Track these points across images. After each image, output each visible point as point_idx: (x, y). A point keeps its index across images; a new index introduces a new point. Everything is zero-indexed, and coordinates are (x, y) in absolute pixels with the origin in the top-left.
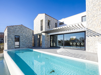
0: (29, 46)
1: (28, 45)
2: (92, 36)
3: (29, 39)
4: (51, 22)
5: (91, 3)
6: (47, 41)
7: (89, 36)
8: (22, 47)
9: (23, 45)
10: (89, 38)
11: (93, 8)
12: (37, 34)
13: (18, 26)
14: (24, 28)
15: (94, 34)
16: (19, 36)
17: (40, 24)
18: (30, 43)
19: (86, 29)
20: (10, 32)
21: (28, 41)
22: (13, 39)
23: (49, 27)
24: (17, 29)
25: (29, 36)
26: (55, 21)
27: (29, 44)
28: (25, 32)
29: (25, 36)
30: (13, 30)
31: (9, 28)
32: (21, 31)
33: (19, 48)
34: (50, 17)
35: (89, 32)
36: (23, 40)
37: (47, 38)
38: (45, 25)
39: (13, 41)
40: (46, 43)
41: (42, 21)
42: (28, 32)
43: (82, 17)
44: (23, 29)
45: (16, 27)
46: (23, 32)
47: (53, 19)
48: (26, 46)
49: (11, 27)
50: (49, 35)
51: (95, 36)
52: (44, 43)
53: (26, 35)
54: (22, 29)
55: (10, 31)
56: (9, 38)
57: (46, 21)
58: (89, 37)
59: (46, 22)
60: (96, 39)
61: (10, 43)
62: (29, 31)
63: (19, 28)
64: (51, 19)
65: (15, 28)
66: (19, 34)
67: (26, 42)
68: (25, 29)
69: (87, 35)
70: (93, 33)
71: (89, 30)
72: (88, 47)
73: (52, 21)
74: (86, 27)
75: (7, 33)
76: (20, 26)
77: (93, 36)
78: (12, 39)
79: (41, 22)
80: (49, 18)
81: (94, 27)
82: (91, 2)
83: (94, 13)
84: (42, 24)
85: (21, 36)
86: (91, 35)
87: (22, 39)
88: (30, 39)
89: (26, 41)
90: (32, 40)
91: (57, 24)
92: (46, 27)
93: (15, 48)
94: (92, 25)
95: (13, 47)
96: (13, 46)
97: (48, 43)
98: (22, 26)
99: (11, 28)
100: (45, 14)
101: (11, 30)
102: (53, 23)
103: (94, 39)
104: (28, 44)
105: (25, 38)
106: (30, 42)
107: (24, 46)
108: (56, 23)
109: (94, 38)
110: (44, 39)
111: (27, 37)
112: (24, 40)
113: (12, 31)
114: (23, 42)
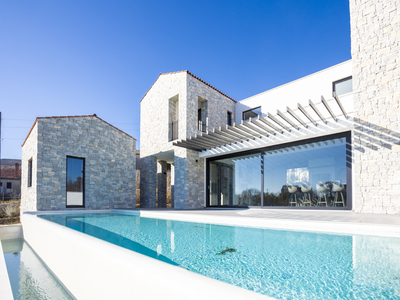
0: (123, 204)
1: (118, 199)
2: (376, 149)
3: (122, 172)
4: (211, 108)
5: (369, 17)
6: (195, 180)
7: (365, 148)
8: (95, 206)
9: (98, 195)
10: (364, 156)
11: (380, 35)
12: (154, 158)
13: (82, 119)
14: (101, 129)
15: (386, 138)
16: (84, 159)
17: (167, 115)
18: (126, 191)
19: (354, 123)
20: (49, 141)
21: (118, 181)
22: (61, 169)
23: (204, 125)
24: (76, 129)
25: (124, 160)
26: (227, 105)
27: (124, 195)
28: (106, 146)
29: (106, 162)
30: (59, 134)
31: (45, 126)
32: (92, 141)
33: (83, 206)
34: (207, 87)
35: (364, 133)
36: (97, 178)
37: (195, 169)
38: (188, 118)
39: (60, 176)
40: (190, 189)
41: (174, 101)
42: (119, 146)
43: (334, 83)
44: (99, 132)
45: (70, 123)
46: (101, 145)
47: (218, 94)
48: (110, 200)
49: (54, 121)
50: (202, 159)
51: (389, 147)
52: (182, 189)
53: (112, 156)
54: (95, 130)
55: (50, 137)
56: (43, 163)
57: (193, 102)
58: (363, 151)
59: (189, 106)
60: (393, 159)
61: (48, 184)
62: (121, 141)
63: (82, 126)
64: (212, 95)
65: (69, 127)
66: (85, 152)
67: (109, 187)
68: (106, 133)
69: (359, 145)
70: (381, 136)
71: (363, 126)
72: (363, 191)
73: (213, 102)
74: (352, 116)
75: (38, 144)
76: (89, 118)
77: (381, 149)
78: (55, 169)
79: (170, 107)
80: (203, 91)
81: (383, 111)
82: (372, 15)
83: (383, 57)
84: (173, 114)
85: (91, 158)
86: (374, 144)
87: (93, 173)
88: (128, 174)
89: (111, 183)
90: (133, 180)
91: (232, 116)
92: (191, 126)
93: (68, 207)
94: (374, 103)
95: (59, 204)
96: (60, 200)
97: (197, 191)
98: (95, 118)
99: (52, 126)
100: (186, 73)
101: (52, 133)
102: (217, 112)
103: (384, 160)
104: (118, 195)
105: (107, 169)
106: (124, 187)
107: (101, 202)
108: (229, 114)
109: (385, 155)
110: (182, 172)
111: (116, 164)
112: (103, 175)
113: (58, 137)
114: (97, 183)
